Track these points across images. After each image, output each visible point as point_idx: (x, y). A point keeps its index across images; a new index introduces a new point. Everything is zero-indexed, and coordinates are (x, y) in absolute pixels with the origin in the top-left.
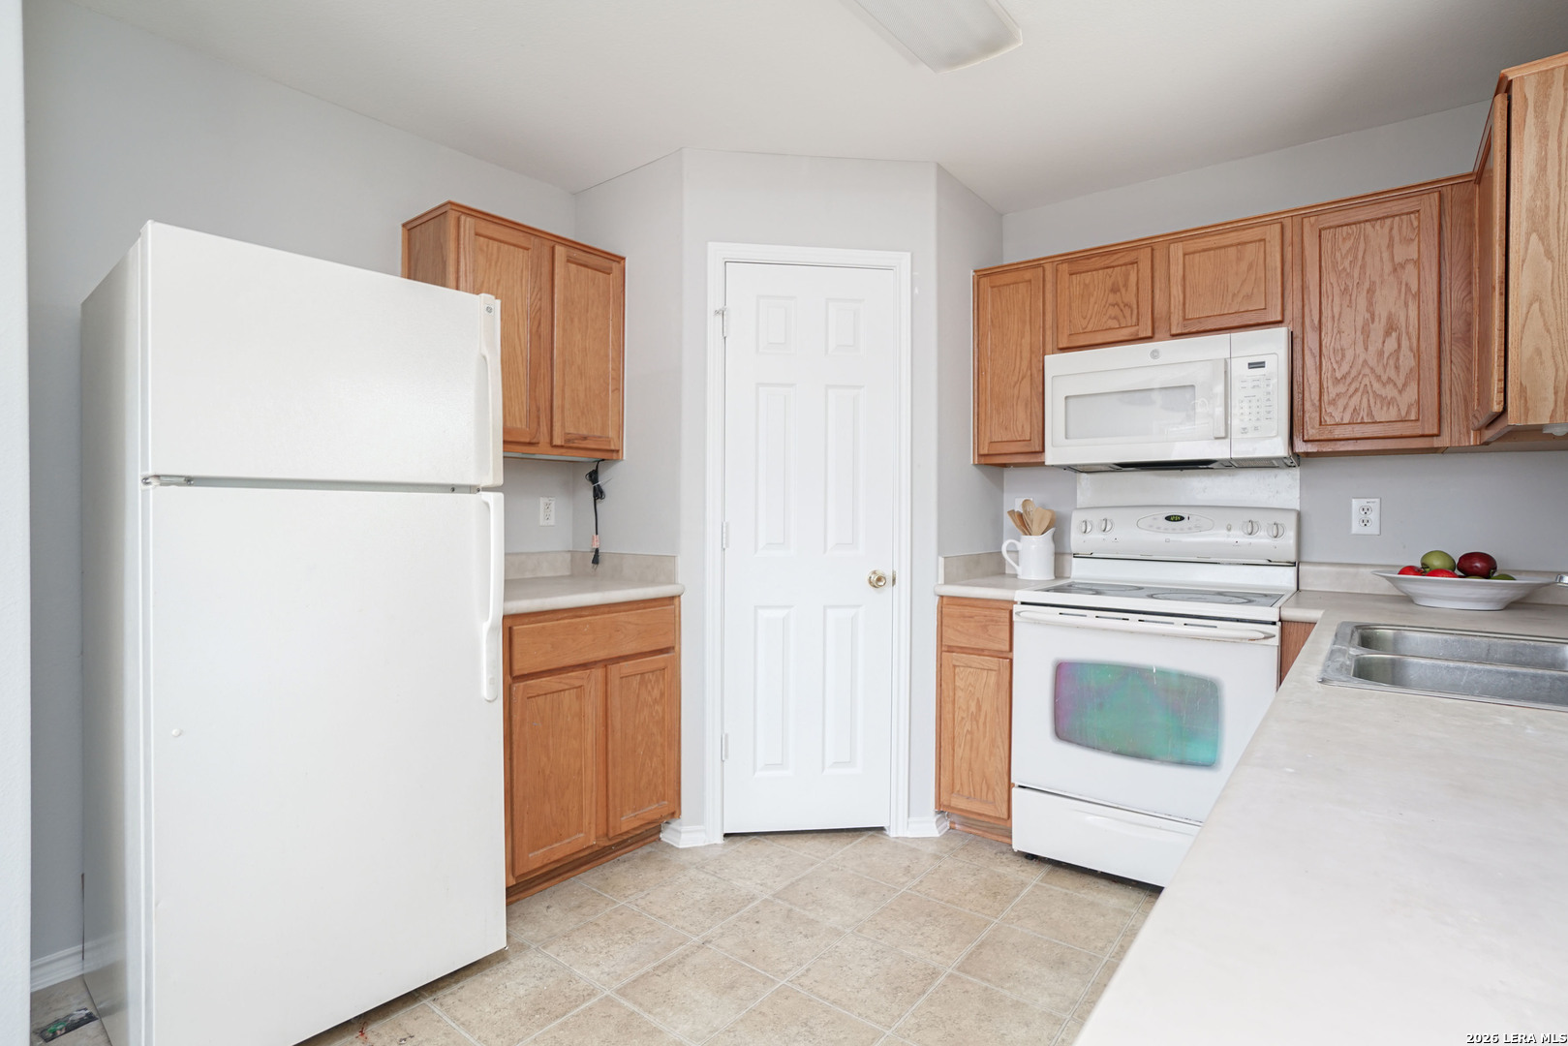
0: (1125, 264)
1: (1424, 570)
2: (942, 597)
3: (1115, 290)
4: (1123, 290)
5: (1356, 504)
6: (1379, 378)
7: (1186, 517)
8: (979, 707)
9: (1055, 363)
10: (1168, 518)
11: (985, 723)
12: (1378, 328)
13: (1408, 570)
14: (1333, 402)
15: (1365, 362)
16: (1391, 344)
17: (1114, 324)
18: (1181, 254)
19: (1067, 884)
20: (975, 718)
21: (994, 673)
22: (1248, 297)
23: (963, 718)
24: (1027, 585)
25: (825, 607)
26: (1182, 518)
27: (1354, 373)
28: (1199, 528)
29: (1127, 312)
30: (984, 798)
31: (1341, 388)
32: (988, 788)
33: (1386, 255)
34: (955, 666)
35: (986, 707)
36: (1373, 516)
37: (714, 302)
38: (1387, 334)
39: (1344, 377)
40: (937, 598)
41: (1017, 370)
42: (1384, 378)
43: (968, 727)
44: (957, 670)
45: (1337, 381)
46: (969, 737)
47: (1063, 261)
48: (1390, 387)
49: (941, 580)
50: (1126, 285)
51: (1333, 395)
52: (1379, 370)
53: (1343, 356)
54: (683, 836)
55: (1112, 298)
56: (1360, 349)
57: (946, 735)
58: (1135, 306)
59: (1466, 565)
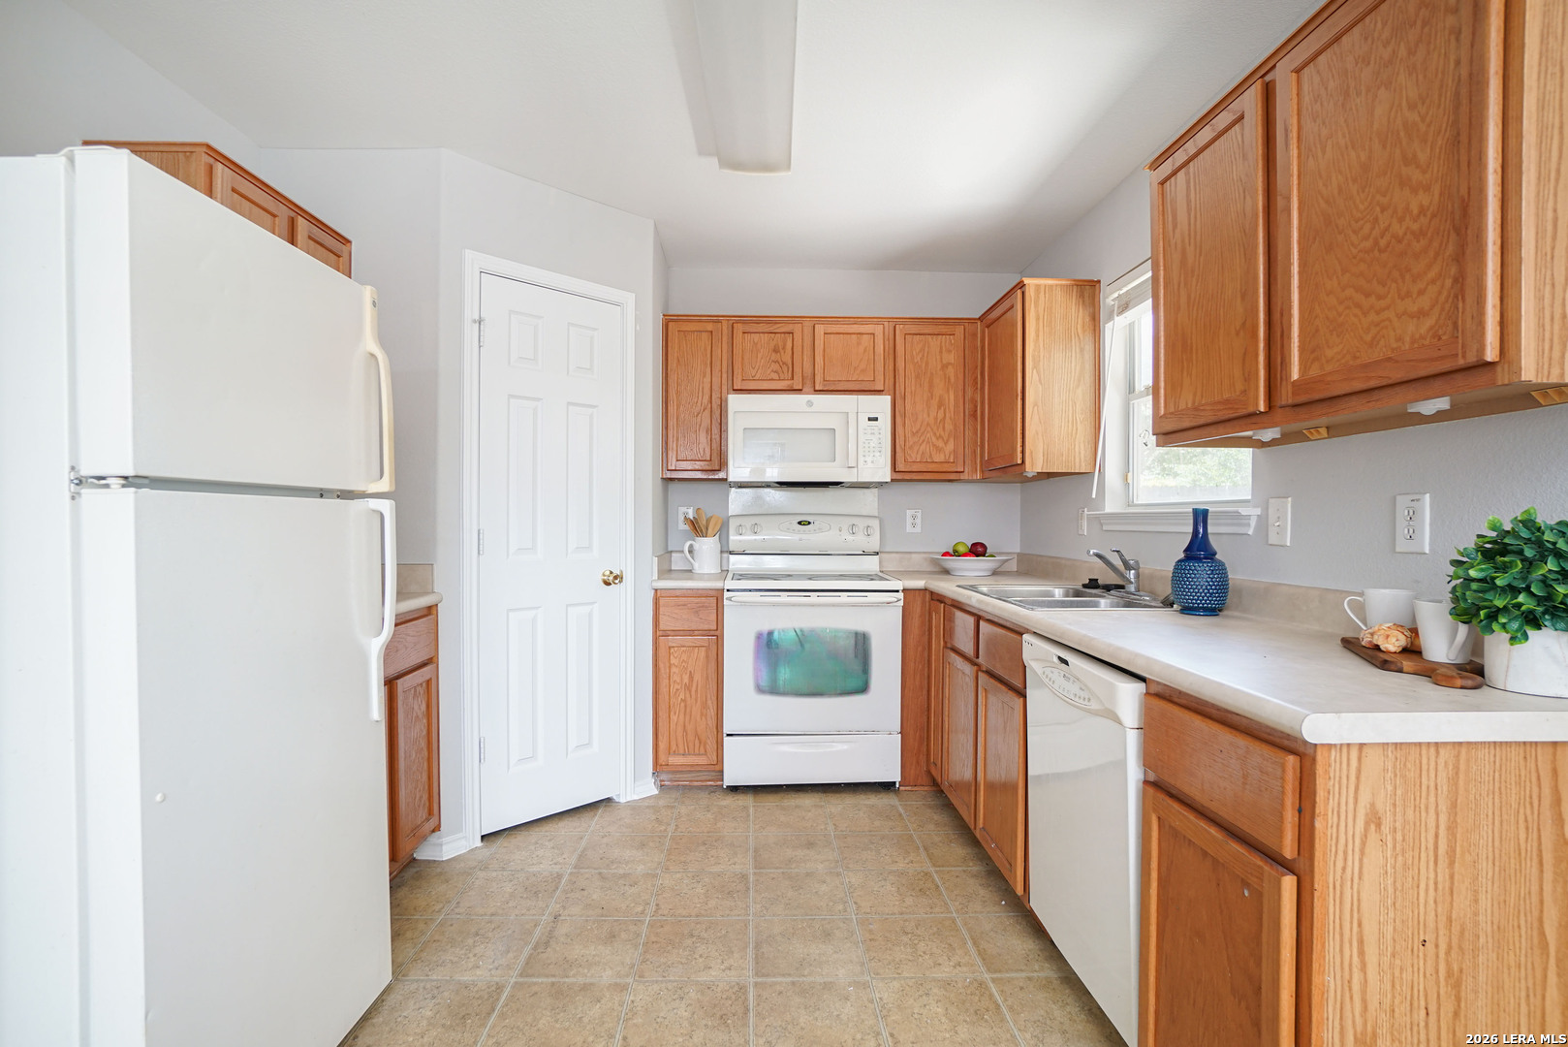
0: (784, 333)
1: (956, 553)
2: (656, 590)
3: (776, 351)
4: (782, 352)
5: (909, 513)
6: (935, 434)
7: (811, 521)
8: (691, 678)
9: (735, 402)
10: (800, 523)
11: (696, 691)
12: (935, 402)
13: (946, 554)
14: (911, 447)
15: (928, 424)
16: (940, 415)
17: (775, 376)
18: (822, 333)
19: (770, 801)
20: (688, 688)
21: (703, 649)
22: (863, 371)
23: (677, 690)
24: (702, 577)
25: (567, 606)
26: (809, 523)
27: (923, 429)
28: (820, 530)
29: (785, 368)
30: (697, 751)
31: (916, 439)
32: (700, 743)
33: (938, 357)
34: (670, 648)
35: (697, 677)
36: (918, 521)
37: (470, 313)
38: (939, 408)
39: (917, 432)
40: (653, 591)
41: (699, 402)
42: (938, 434)
43: (682, 696)
44: (672, 650)
45: (914, 434)
46: (682, 704)
47: (737, 322)
48: (940, 440)
49: (655, 577)
50: (784, 348)
51: (911, 443)
52: (935, 428)
53: (917, 419)
54: (444, 847)
55: (774, 356)
56: (925, 416)
57: (663, 707)
58: (790, 366)
59: (974, 550)
